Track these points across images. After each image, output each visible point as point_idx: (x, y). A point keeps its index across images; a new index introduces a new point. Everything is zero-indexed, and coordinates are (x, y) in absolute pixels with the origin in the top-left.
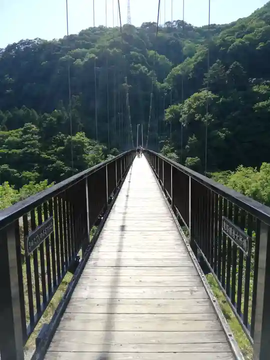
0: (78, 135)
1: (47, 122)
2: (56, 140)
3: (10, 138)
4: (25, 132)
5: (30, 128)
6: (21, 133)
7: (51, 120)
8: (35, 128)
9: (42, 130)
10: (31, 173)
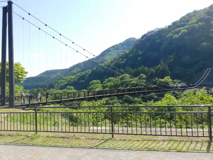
0: (166, 78)
1: (150, 72)
2: (153, 82)
3: (132, 82)
4: (139, 78)
5: (142, 77)
6: (138, 79)
7: (152, 71)
8: (144, 76)
9: (148, 77)
10: (138, 99)
